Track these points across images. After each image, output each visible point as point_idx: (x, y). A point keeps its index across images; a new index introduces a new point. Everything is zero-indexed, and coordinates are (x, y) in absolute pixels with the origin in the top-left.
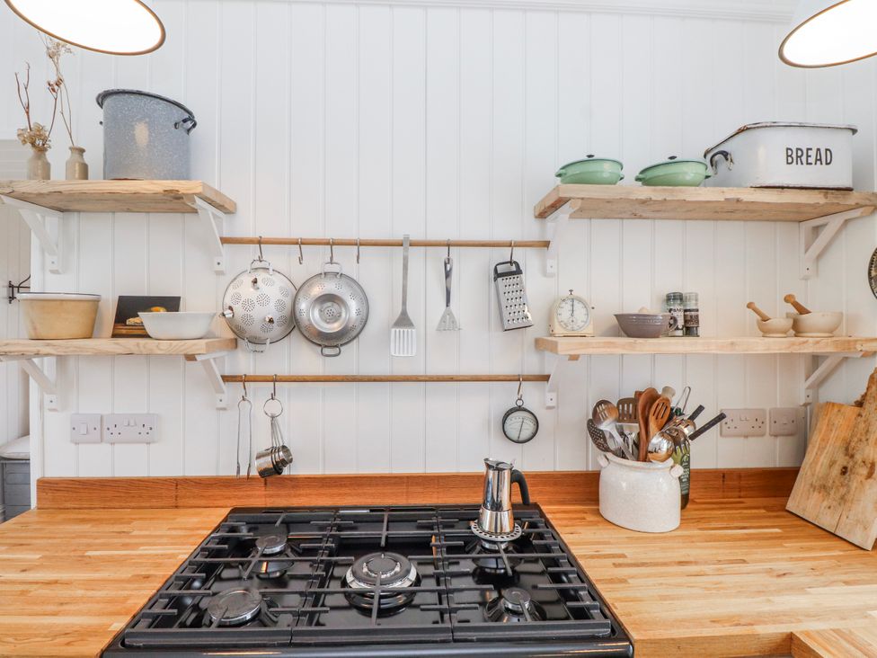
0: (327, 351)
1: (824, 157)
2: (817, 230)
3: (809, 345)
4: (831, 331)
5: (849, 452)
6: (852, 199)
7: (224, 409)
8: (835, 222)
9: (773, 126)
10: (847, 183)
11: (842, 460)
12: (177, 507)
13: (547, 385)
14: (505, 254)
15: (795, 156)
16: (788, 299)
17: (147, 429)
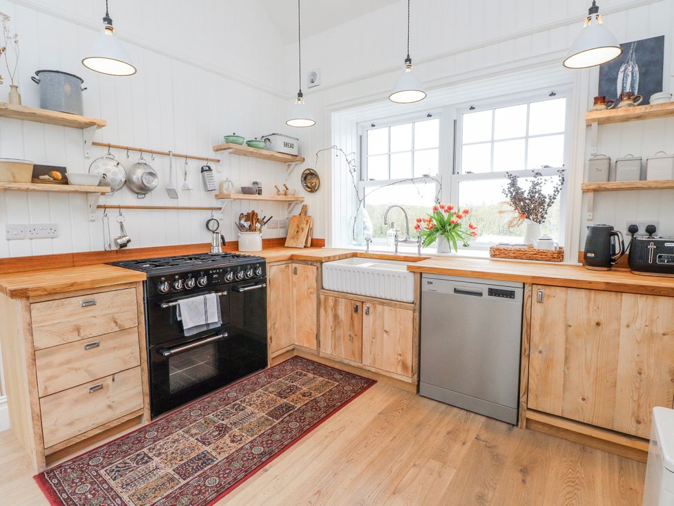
0: (139, 197)
1: (292, 146)
2: (289, 165)
3: (289, 198)
4: (294, 195)
5: (298, 227)
6: (298, 159)
7: (94, 221)
8: (294, 164)
9: (281, 135)
10: (296, 154)
11: (297, 229)
12: (74, 266)
13: (220, 212)
14: (204, 163)
15: (286, 145)
16: (285, 185)
17: (53, 230)
